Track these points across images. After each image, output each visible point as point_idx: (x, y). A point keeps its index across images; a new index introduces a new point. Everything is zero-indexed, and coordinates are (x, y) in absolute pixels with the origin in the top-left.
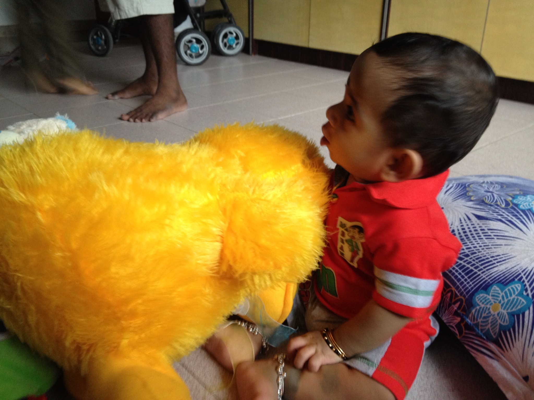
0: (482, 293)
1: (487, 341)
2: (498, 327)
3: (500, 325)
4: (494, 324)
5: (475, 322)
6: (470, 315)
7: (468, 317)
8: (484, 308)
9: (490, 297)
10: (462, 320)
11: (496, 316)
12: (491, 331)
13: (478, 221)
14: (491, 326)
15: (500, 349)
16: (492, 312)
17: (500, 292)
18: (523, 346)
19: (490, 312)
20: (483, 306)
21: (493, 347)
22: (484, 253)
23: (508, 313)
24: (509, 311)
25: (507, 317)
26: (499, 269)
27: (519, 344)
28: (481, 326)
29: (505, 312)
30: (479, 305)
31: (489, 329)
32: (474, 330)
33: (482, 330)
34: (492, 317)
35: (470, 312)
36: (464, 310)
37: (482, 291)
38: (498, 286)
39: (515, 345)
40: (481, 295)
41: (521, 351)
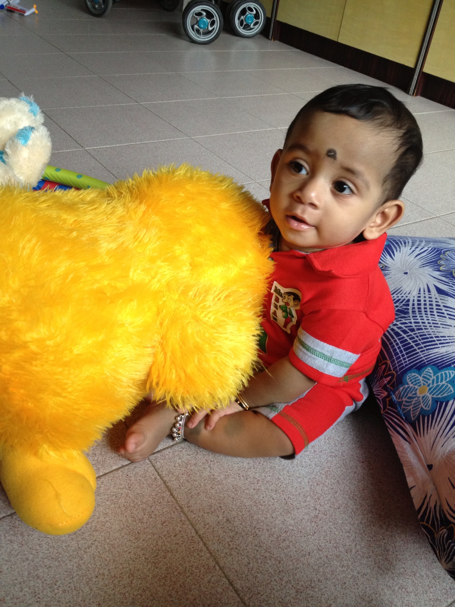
0: (414, 372)
1: (405, 422)
2: (419, 410)
3: (422, 408)
4: (416, 406)
5: (400, 400)
6: (397, 393)
7: (394, 393)
8: (412, 387)
9: (421, 378)
10: (389, 396)
11: (421, 398)
12: (411, 413)
13: (437, 295)
14: (413, 408)
15: (414, 433)
16: (418, 394)
17: (432, 375)
18: (436, 435)
19: (416, 394)
20: (411, 385)
21: (409, 428)
22: (431, 331)
23: (432, 398)
24: (435, 396)
25: (430, 402)
26: (440, 351)
27: (432, 432)
28: (405, 405)
29: (430, 396)
30: (408, 384)
31: (410, 409)
32: (396, 408)
33: (404, 410)
34: (416, 399)
35: (398, 389)
36: (393, 386)
37: (416, 370)
38: (432, 369)
39: (429, 431)
40: (413, 374)
41: (433, 439)
